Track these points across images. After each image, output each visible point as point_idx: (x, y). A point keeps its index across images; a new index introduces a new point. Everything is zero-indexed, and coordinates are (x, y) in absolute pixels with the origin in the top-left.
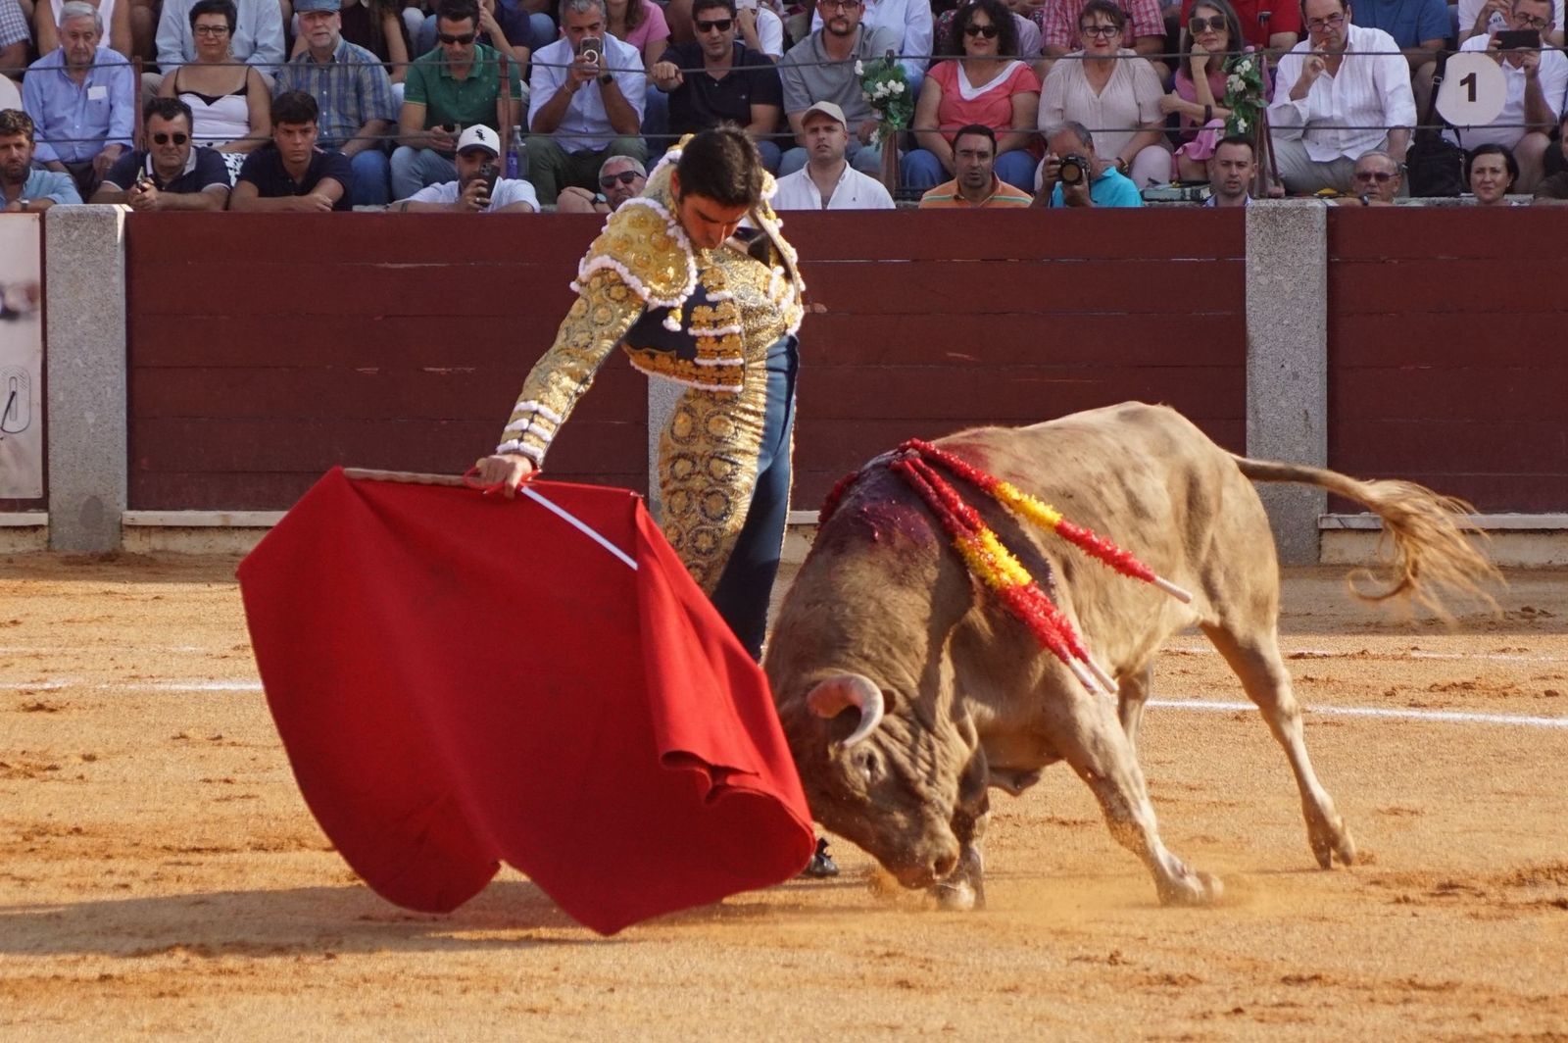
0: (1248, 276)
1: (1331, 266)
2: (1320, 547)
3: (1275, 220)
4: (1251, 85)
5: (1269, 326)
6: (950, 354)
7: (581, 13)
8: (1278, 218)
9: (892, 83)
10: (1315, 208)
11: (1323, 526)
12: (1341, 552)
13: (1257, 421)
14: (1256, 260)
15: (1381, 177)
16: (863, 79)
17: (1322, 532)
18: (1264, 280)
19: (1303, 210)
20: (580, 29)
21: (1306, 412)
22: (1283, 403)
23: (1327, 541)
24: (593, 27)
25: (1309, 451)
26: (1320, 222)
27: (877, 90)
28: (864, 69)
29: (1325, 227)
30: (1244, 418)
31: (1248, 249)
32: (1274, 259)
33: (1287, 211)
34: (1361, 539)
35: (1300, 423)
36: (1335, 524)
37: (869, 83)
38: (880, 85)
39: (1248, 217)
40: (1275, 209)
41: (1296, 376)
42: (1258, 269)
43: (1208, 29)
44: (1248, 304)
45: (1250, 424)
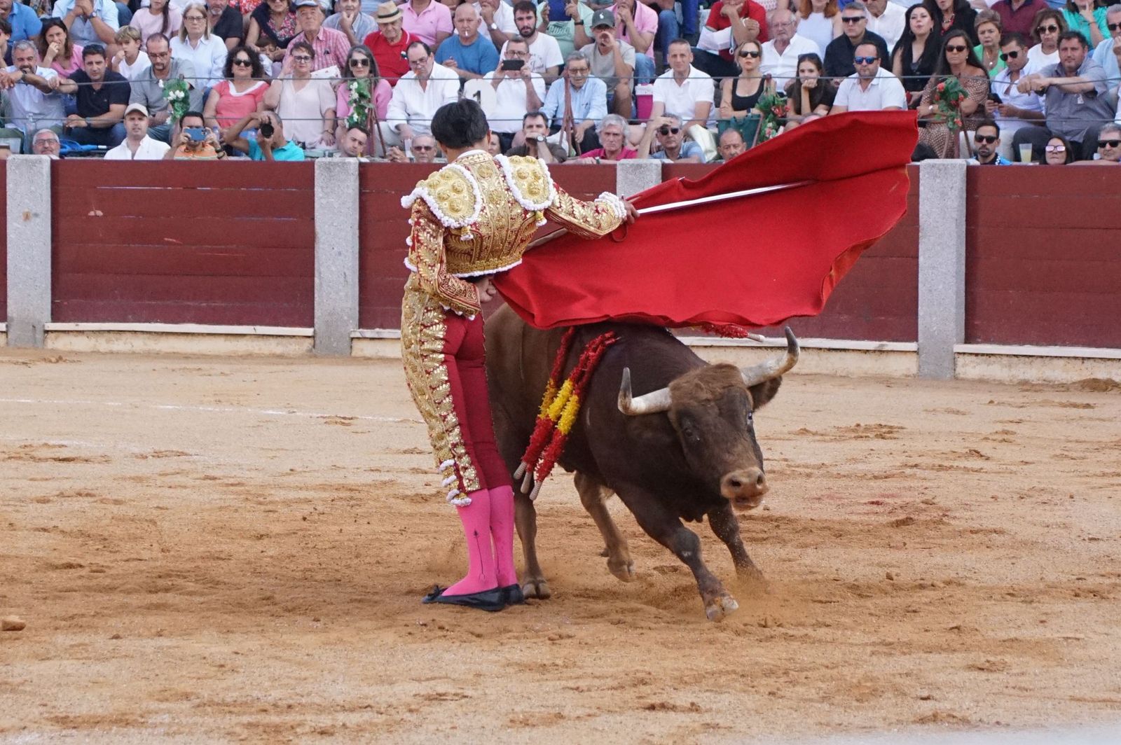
0: (316, 199)
1: (361, 194)
2: (351, 347)
3: (329, 169)
4: (362, 96)
5: (327, 226)
6: (166, 239)
7: (23, 50)
8: (332, 168)
9: (177, 92)
10: (349, 163)
11: (352, 336)
12: (362, 350)
13: (320, 278)
14: (320, 190)
15: (427, 148)
16: (164, 89)
17: (352, 339)
18: (324, 201)
19: (344, 163)
20: (22, 59)
21: (345, 274)
22: (333, 269)
23: (356, 344)
24: (29, 59)
25: (346, 295)
26: (354, 170)
27: (169, 95)
28: (164, 84)
29: (357, 173)
30: (313, 275)
31: (316, 184)
32: (329, 190)
33: (336, 164)
34: (372, 343)
35: (342, 279)
36: (358, 335)
37: (167, 91)
38: (171, 93)
39: (316, 167)
40: (330, 162)
41: (340, 254)
42: (321, 195)
43: (360, 65)
44: (316, 214)
45: (317, 280)
